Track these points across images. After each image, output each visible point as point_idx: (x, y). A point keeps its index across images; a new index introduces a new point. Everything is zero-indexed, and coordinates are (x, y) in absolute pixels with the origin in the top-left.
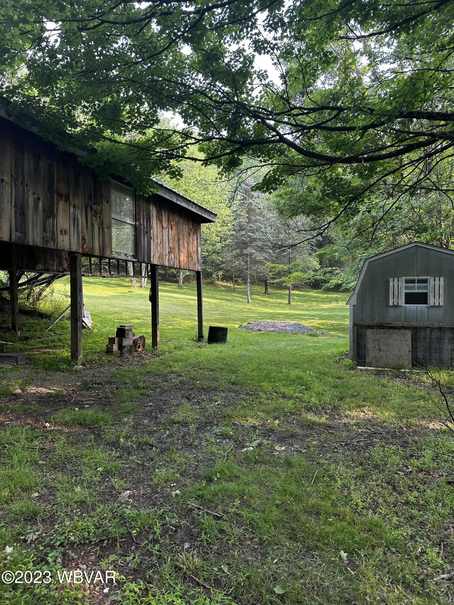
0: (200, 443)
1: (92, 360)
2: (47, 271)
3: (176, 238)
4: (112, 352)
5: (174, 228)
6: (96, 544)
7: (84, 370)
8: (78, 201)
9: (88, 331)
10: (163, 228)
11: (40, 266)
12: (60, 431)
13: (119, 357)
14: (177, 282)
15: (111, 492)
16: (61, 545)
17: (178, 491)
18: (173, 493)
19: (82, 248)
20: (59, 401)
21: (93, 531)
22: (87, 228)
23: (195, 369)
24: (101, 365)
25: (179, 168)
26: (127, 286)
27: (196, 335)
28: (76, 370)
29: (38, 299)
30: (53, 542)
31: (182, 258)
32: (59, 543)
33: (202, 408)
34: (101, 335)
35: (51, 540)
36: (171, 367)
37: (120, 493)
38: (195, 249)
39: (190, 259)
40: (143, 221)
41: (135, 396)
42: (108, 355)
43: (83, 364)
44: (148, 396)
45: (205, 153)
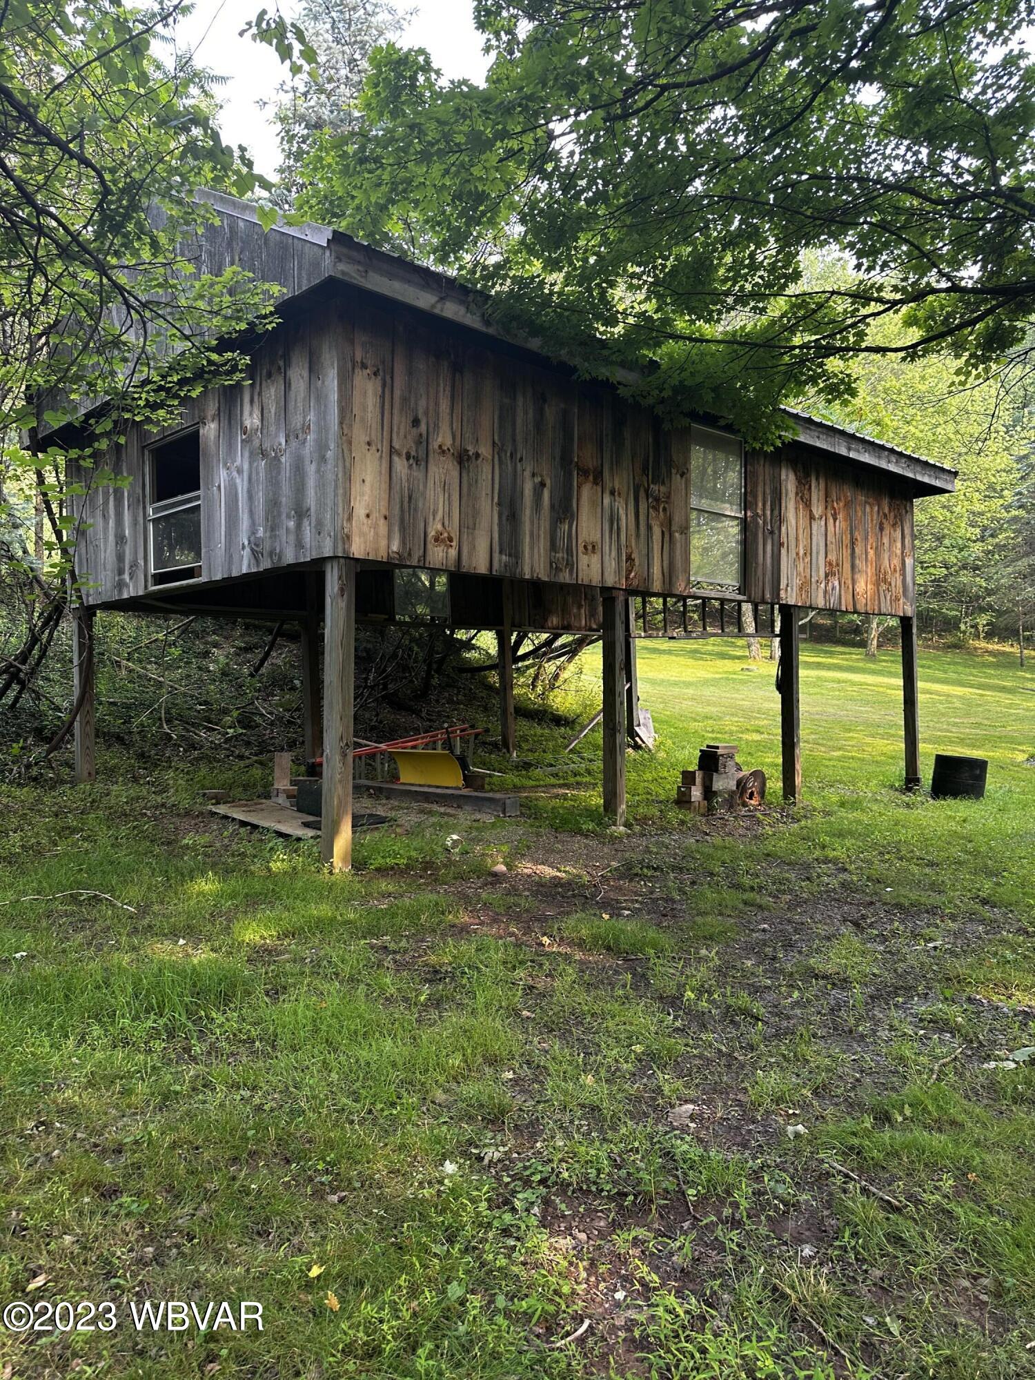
0: (874, 1032)
1: (646, 818)
2: (567, 628)
3: (846, 540)
4: (690, 802)
5: (840, 517)
6: (610, 1198)
7: (629, 836)
8: (620, 480)
9: (646, 756)
10: (812, 518)
11: (554, 620)
12: (567, 958)
13: (703, 815)
14: (863, 644)
15: (654, 1099)
16: (543, 1182)
17: (800, 1127)
18: (790, 1129)
19: (627, 578)
20: (574, 896)
21: (607, 1170)
22: (638, 535)
23: (887, 857)
24: (664, 830)
25: (849, 376)
26: (739, 658)
27: (900, 776)
28: (611, 836)
29: (552, 687)
30: (528, 1173)
31: (861, 586)
32: (537, 1177)
33: (890, 952)
34: (673, 766)
35: (526, 1168)
36: (824, 847)
37: (672, 1106)
38: (896, 562)
39: (884, 587)
40: (762, 508)
41: (730, 904)
42: (680, 808)
43: (628, 825)
44: (760, 907)
45: (920, 327)
